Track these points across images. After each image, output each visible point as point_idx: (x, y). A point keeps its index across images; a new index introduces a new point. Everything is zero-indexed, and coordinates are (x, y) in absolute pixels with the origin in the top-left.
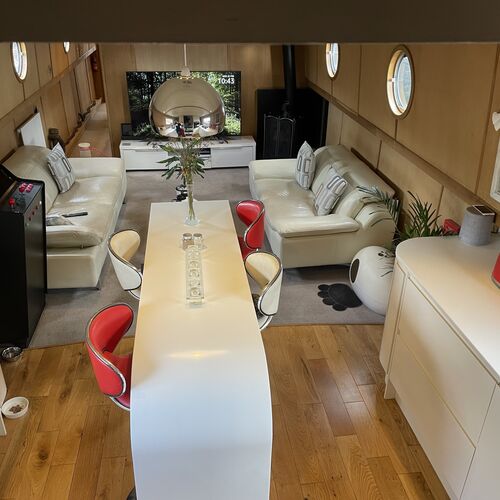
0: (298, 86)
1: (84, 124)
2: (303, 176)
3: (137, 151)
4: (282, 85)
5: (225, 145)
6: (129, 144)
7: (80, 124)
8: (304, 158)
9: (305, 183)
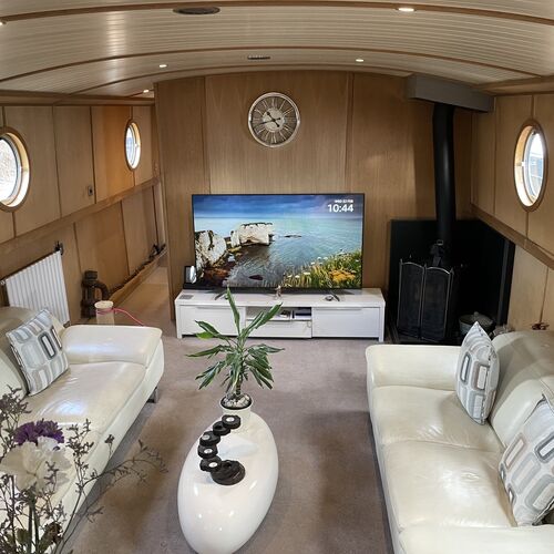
0: (458, 215)
1: (157, 258)
2: (473, 396)
3: (200, 307)
4: (431, 214)
5: (334, 304)
6: (190, 297)
7: (152, 257)
8: (474, 359)
9: (477, 408)
